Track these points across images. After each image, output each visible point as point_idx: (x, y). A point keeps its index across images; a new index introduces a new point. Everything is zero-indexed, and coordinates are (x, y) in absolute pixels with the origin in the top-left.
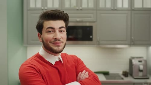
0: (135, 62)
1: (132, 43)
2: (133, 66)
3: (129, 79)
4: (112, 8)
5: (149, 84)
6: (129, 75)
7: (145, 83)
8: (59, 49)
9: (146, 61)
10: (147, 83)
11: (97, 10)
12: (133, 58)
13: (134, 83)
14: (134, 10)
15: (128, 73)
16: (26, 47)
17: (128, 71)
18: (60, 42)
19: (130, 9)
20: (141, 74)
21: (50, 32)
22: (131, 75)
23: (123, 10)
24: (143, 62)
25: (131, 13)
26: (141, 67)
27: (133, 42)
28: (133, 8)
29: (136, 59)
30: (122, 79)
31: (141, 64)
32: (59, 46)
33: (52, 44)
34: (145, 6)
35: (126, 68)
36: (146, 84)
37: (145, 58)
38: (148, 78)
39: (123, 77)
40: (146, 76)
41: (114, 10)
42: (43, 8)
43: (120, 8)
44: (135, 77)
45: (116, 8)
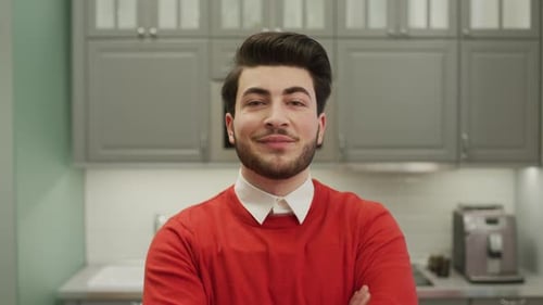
0: (473, 223)
1: (464, 156)
2: (468, 239)
3: (452, 285)
4: (392, 31)
5: (523, 302)
6: (452, 271)
7: (509, 299)
8: (279, 160)
9: (512, 220)
10: (517, 299)
11: (335, 38)
12: (468, 209)
13: (470, 300)
14: (468, 38)
15: (448, 262)
16: (82, 172)
17: (448, 255)
18: (285, 137)
19: (454, 33)
20: (494, 266)
21: (256, 103)
22: (461, 270)
23: (428, 36)
24: (503, 224)
25: (459, 46)
26: (497, 242)
27: (465, 151)
28: (465, 31)
29: (476, 213)
30: (429, 284)
31: (494, 232)
32: (280, 151)
33: (260, 146)
34: (507, 25)
35: (442, 245)
36: (513, 303)
37: (509, 210)
38: (521, 282)
39: (429, 275)
40: (515, 273)
41: (400, 35)
42: (141, 31)
43: (420, 30)
44: (474, 278)
45: (403, 31)
